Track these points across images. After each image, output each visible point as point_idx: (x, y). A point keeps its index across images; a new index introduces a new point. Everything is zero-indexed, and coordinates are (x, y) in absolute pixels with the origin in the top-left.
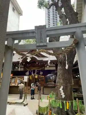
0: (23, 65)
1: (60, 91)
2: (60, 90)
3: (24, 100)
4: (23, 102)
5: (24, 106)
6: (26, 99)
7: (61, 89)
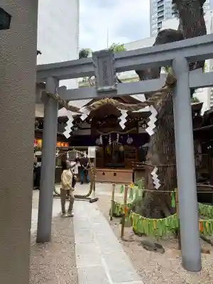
0: (89, 123)
1: (152, 176)
2: (152, 174)
3: (90, 192)
4: (88, 195)
5: (91, 202)
6: (94, 190)
7: (154, 173)
